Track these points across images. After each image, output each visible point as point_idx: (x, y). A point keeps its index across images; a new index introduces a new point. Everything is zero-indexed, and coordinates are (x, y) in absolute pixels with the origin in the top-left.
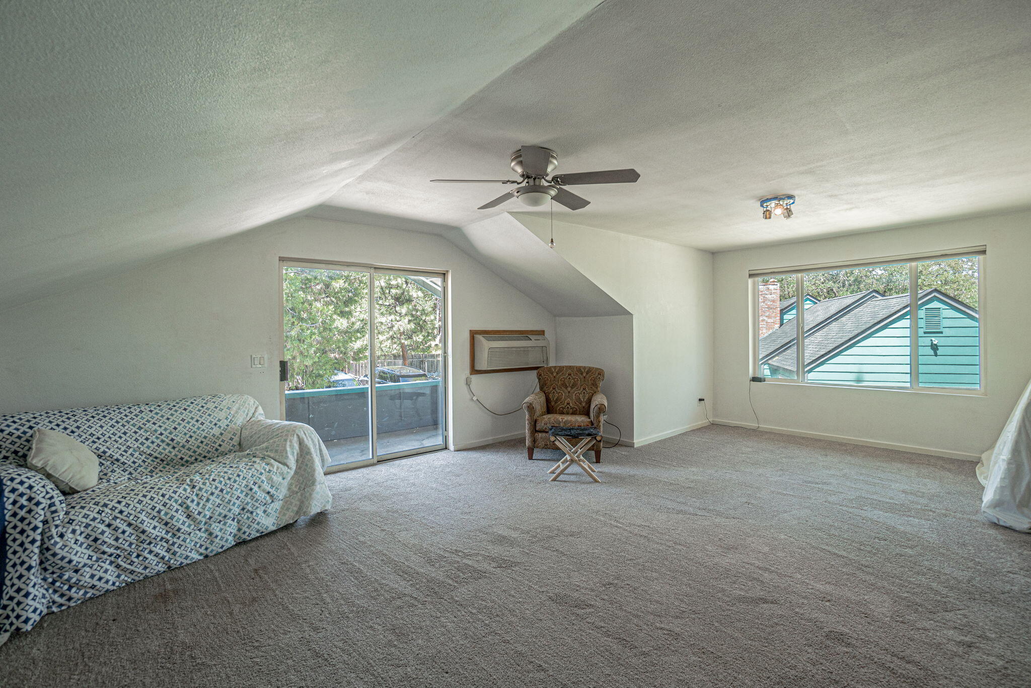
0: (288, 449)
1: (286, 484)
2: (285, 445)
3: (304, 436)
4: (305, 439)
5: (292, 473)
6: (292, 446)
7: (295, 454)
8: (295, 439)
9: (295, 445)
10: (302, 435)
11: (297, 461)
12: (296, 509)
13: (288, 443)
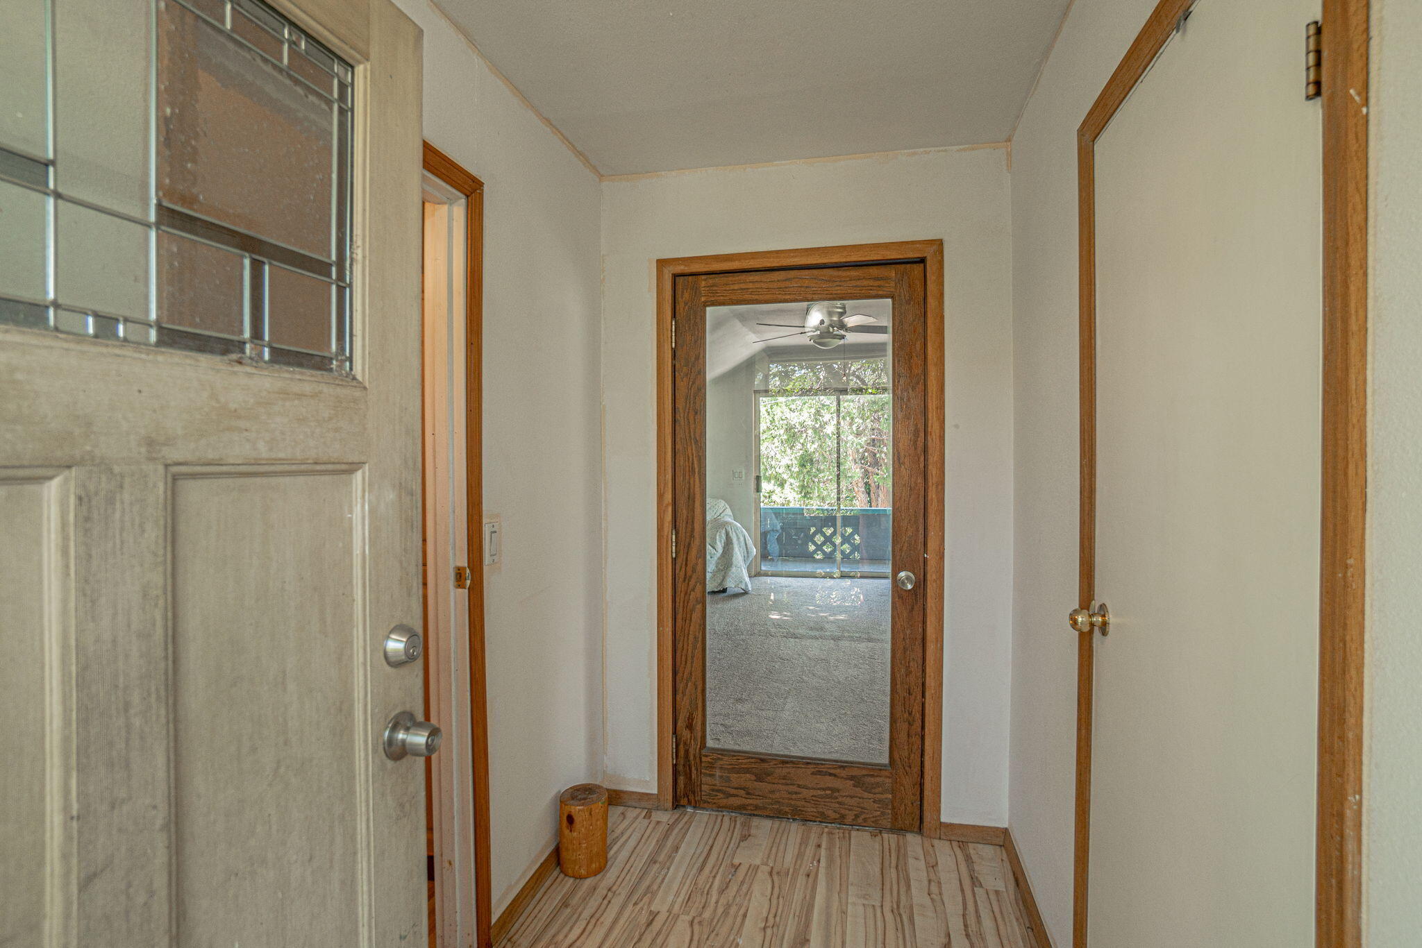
0: (718, 537)
1: (714, 562)
2: (716, 535)
3: (730, 530)
4: (730, 533)
5: (718, 555)
6: (720, 536)
7: (723, 542)
8: (724, 531)
9: (723, 535)
10: (729, 529)
11: (724, 548)
12: (719, 581)
13: (718, 534)
